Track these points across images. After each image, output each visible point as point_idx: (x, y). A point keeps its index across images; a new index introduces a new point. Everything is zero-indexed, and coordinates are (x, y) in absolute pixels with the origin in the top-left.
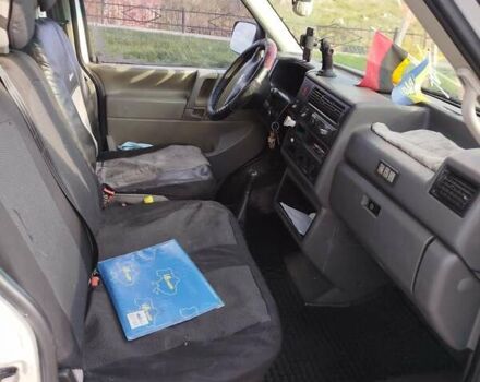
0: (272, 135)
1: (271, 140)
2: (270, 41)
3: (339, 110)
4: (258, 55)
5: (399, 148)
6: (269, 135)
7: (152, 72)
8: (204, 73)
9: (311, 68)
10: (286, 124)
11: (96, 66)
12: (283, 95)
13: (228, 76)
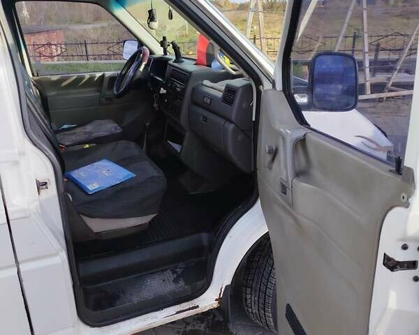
0: (155, 102)
1: (155, 105)
2: (144, 47)
3: (185, 76)
4: (139, 56)
5: (212, 88)
6: (153, 103)
7: (75, 77)
8: (108, 74)
9: (170, 60)
10: (161, 92)
11: (38, 78)
12: (158, 78)
13: (124, 72)
